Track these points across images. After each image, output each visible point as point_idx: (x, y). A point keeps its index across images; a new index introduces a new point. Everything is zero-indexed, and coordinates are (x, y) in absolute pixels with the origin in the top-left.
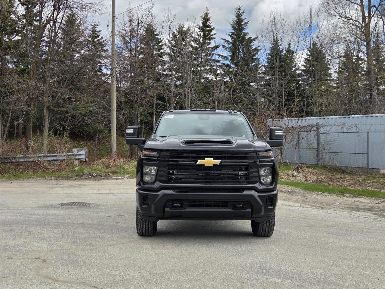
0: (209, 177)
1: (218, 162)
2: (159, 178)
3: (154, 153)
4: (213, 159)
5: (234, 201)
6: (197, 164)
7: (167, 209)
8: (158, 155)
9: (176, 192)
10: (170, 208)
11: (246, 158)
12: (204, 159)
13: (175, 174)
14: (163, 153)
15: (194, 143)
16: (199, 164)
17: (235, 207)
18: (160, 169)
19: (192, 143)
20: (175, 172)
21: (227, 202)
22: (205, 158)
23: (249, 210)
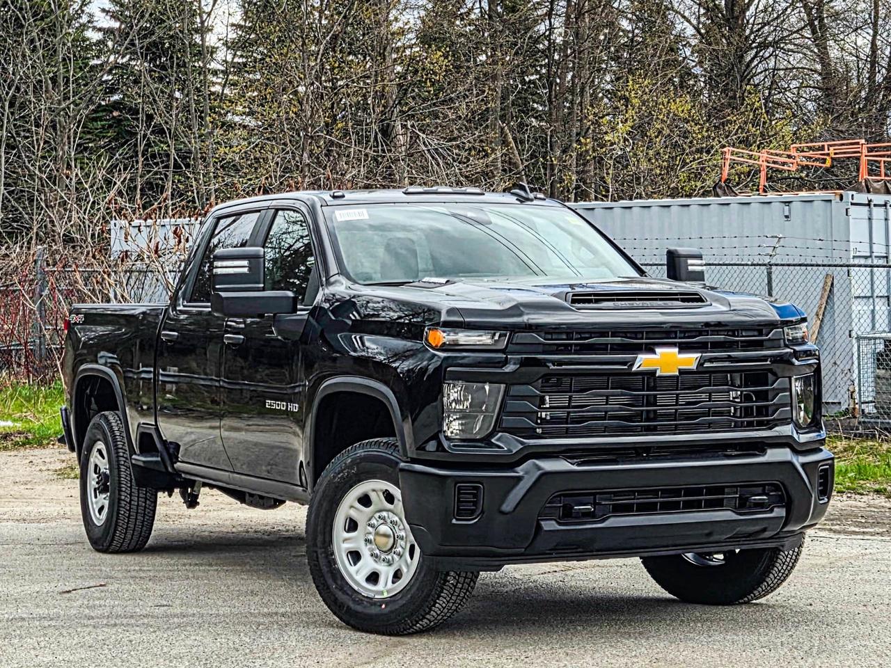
0: (655, 411)
1: (690, 360)
2: (508, 420)
3: (485, 339)
4: (679, 352)
5: (741, 486)
6: (634, 369)
7: (549, 525)
8: (502, 345)
9: (579, 465)
10: (555, 520)
11: (759, 345)
12: (654, 352)
13: (548, 406)
14: (521, 337)
15: (597, 301)
16: (641, 368)
17: (743, 505)
18: (516, 390)
19: (590, 301)
20: (547, 398)
21: (720, 490)
22: (658, 350)
23: (779, 512)
